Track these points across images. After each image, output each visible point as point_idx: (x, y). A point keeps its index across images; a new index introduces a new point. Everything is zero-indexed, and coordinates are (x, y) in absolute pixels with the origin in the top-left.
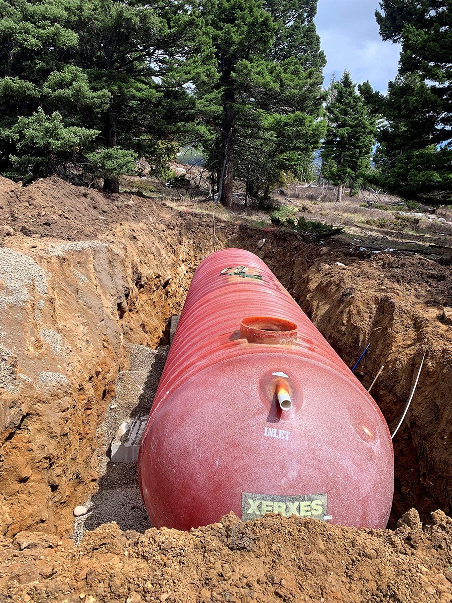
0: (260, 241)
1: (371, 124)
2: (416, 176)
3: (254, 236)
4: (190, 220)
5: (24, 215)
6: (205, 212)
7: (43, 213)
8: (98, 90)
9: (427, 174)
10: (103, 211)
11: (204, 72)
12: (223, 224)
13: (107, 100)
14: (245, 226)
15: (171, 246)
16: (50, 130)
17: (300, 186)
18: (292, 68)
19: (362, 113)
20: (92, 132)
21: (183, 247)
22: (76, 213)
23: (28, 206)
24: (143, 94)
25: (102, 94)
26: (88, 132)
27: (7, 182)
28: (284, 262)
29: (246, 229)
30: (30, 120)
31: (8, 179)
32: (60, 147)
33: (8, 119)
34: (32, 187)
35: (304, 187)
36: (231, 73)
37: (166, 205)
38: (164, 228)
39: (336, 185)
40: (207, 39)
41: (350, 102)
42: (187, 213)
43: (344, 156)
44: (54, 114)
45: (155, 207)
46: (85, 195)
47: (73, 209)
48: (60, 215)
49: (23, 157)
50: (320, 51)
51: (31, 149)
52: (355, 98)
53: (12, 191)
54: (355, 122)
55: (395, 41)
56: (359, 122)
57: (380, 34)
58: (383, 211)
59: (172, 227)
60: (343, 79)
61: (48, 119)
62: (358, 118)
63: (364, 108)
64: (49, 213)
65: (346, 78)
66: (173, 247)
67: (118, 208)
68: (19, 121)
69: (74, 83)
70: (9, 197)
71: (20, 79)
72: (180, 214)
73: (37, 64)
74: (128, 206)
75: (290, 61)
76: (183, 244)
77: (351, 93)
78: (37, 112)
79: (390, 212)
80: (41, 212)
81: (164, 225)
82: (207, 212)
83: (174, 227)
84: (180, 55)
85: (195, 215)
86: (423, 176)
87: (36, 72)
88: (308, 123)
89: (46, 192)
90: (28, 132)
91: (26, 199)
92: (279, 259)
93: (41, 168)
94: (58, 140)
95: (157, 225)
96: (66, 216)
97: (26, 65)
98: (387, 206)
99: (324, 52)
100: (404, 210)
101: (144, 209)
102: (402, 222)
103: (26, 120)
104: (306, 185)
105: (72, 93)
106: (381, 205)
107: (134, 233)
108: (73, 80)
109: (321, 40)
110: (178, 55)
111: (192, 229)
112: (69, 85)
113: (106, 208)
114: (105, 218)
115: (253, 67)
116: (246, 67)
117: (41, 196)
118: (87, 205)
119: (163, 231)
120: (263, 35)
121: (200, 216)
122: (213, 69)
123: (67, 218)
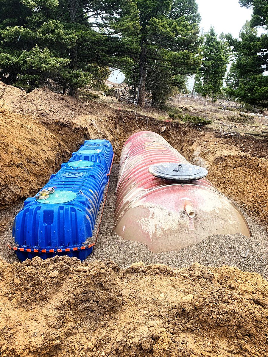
0: (163, 128)
1: (226, 58)
2: (259, 90)
3: (159, 125)
4: (121, 115)
5: (29, 110)
6: (130, 110)
7: (40, 109)
8: (70, 35)
9: (265, 88)
10: (73, 109)
11: (132, 25)
12: (141, 118)
13: (75, 41)
14: (154, 118)
15: (111, 130)
16: (43, 59)
17: (182, 96)
18: (183, 23)
19: (221, 52)
20: (67, 60)
21: (117, 131)
22: (58, 109)
23: (31, 104)
24: (95, 38)
25: (72, 37)
26: (64, 60)
27: (18, 90)
28: (177, 140)
29: (155, 120)
30: (30, 53)
31: (18, 88)
32: (48, 69)
33: (17, 52)
34: (32, 93)
35: (184, 96)
36: (146, 26)
37: (107, 106)
38: (107, 119)
39: (205, 95)
40: (134, 4)
41: (214, 45)
42: (120, 110)
43: (209, 78)
44: (45, 49)
45: (101, 107)
46: (62, 99)
47: (56, 107)
48: (49, 110)
49: (25, 75)
50: (197, 13)
51: (30, 70)
52: (217, 42)
53: (21, 96)
54: (217, 57)
55: (248, 8)
56: (219, 57)
57: (239, 3)
58: (231, 111)
59: (112, 119)
60: (210, 31)
61: (41, 52)
62: (218, 55)
63: (222, 49)
64: (43, 109)
65: (212, 30)
66: (112, 130)
67: (81, 107)
68: (23, 53)
69: (56, 30)
70: (20, 99)
71: (23, 27)
72: (116, 111)
73: (34, 18)
74: (86, 106)
75: (182, 19)
76: (117, 129)
77: (215, 40)
78: (35, 48)
79: (236, 112)
80: (38, 108)
81: (107, 117)
82: (132, 110)
83: (113, 119)
84: (117, 14)
85: (124, 112)
86: (263, 90)
87: (33, 23)
88: (192, 57)
89: (41, 96)
90: (29, 60)
91: (30, 100)
92: (174, 139)
93: (36, 82)
94: (47, 65)
95: (103, 117)
96: (53, 111)
97: (27, 19)
98: (234, 109)
99: (200, 14)
100: (244, 111)
101: (95, 108)
102: (244, 118)
103: (27, 53)
104: (185, 96)
105: (54, 36)
106: (231, 108)
107: (91, 122)
108: (55, 28)
109: (198, 6)
110: (116, 14)
111: (123, 120)
112: (52, 32)
113: (74, 107)
114: (73, 113)
115: (159, 22)
116: (155, 22)
117: (38, 99)
118: (63, 105)
119: (107, 121)
120: (166, 2)
121: (128, 112)
122: (138, 23)
123: (53, 112)
